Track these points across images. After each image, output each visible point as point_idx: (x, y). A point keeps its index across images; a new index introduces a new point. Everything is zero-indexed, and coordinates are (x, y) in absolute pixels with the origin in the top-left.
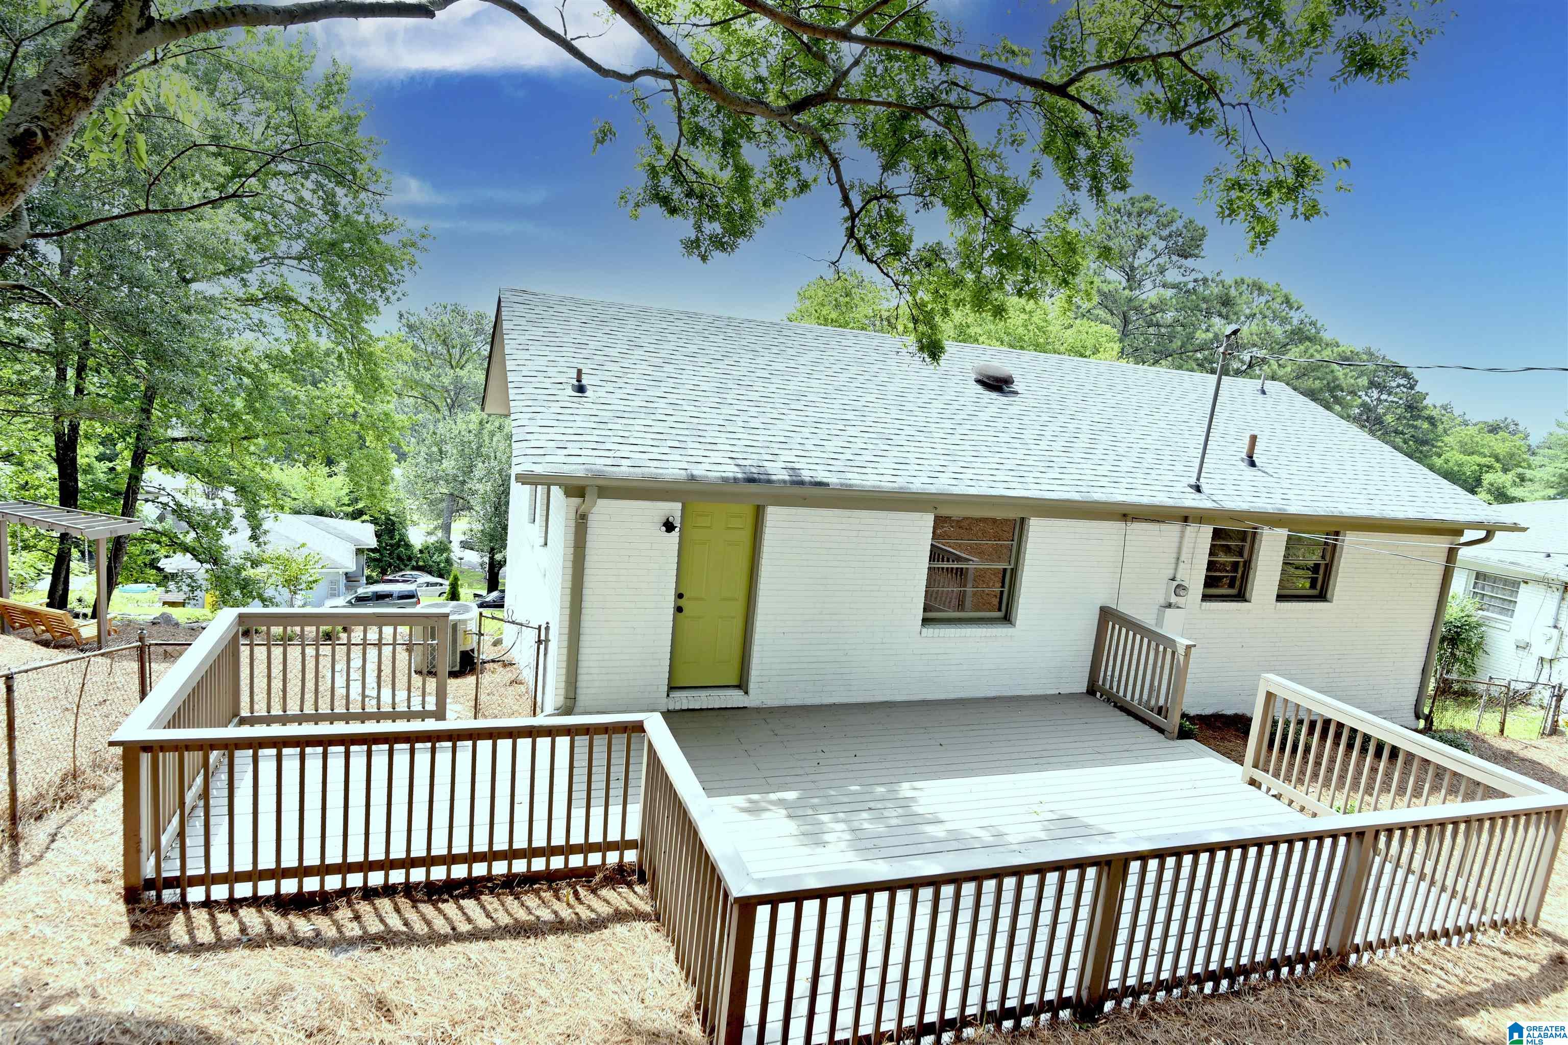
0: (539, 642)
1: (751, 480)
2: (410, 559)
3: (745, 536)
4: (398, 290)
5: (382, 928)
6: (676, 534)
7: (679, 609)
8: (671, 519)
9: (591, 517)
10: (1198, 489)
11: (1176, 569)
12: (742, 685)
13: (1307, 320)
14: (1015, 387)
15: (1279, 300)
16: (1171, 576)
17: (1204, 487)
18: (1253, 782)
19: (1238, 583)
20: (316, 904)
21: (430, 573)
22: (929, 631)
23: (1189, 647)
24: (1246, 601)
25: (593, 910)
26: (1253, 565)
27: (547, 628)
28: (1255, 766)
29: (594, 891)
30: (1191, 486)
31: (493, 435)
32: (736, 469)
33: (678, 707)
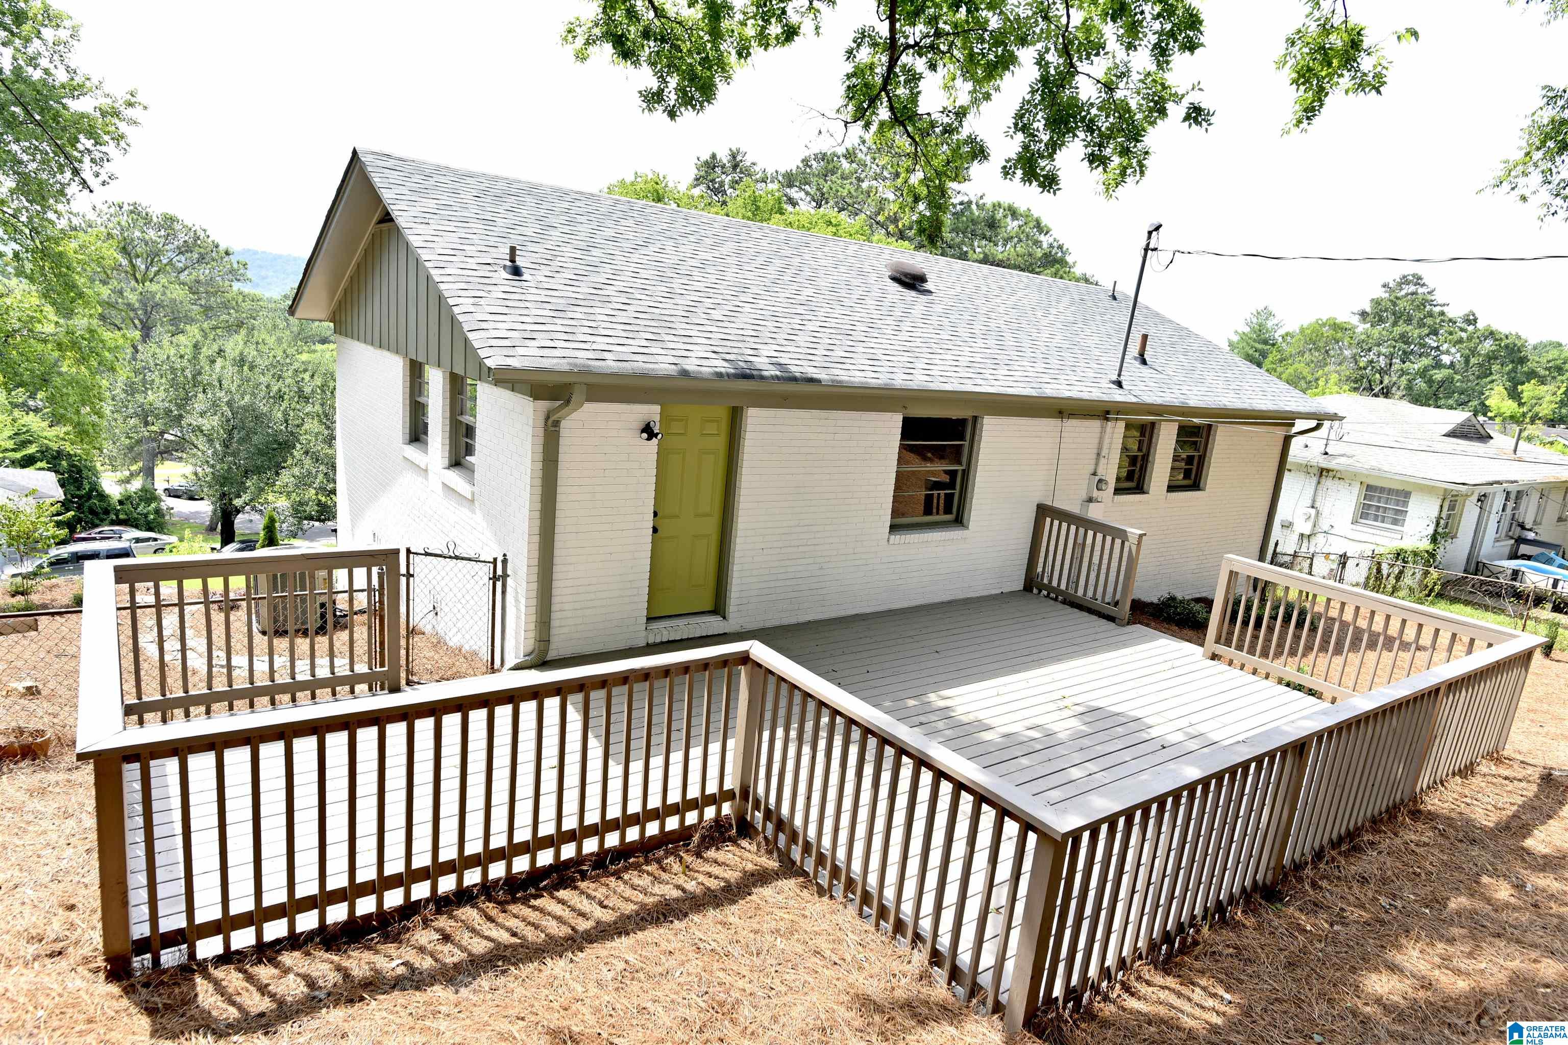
0: (495, 578)
1: (745, 376)
2: (107, 512)
3: (720, 443)
4: (102, 171)
5: (490, 945)
6: (655, 441)
7: (655, 530)
8: (652, 424)
9: (563, 424)
10: (1119, 384)
11: (1097, 464)
12: (718, 609)
13: (1055, 244)
14: (928, 286)
15: (1031, 225)
16: (1092, 471)
17: (1124, 384)
18: (1214, 657)
19: (1136, 476)
20: (374, 930)
21: (137, 527)
22: (896, 538)
23: (1141, 536)
24: (1144, 493)
25: (716, 877)
26: (1150, 458)
27: (505, 562)
28: (1218, 641)
29: (699, 855)
30: (1114, 382)
31: (213, 362)
32: (726, 364)
33: (658, 640)
